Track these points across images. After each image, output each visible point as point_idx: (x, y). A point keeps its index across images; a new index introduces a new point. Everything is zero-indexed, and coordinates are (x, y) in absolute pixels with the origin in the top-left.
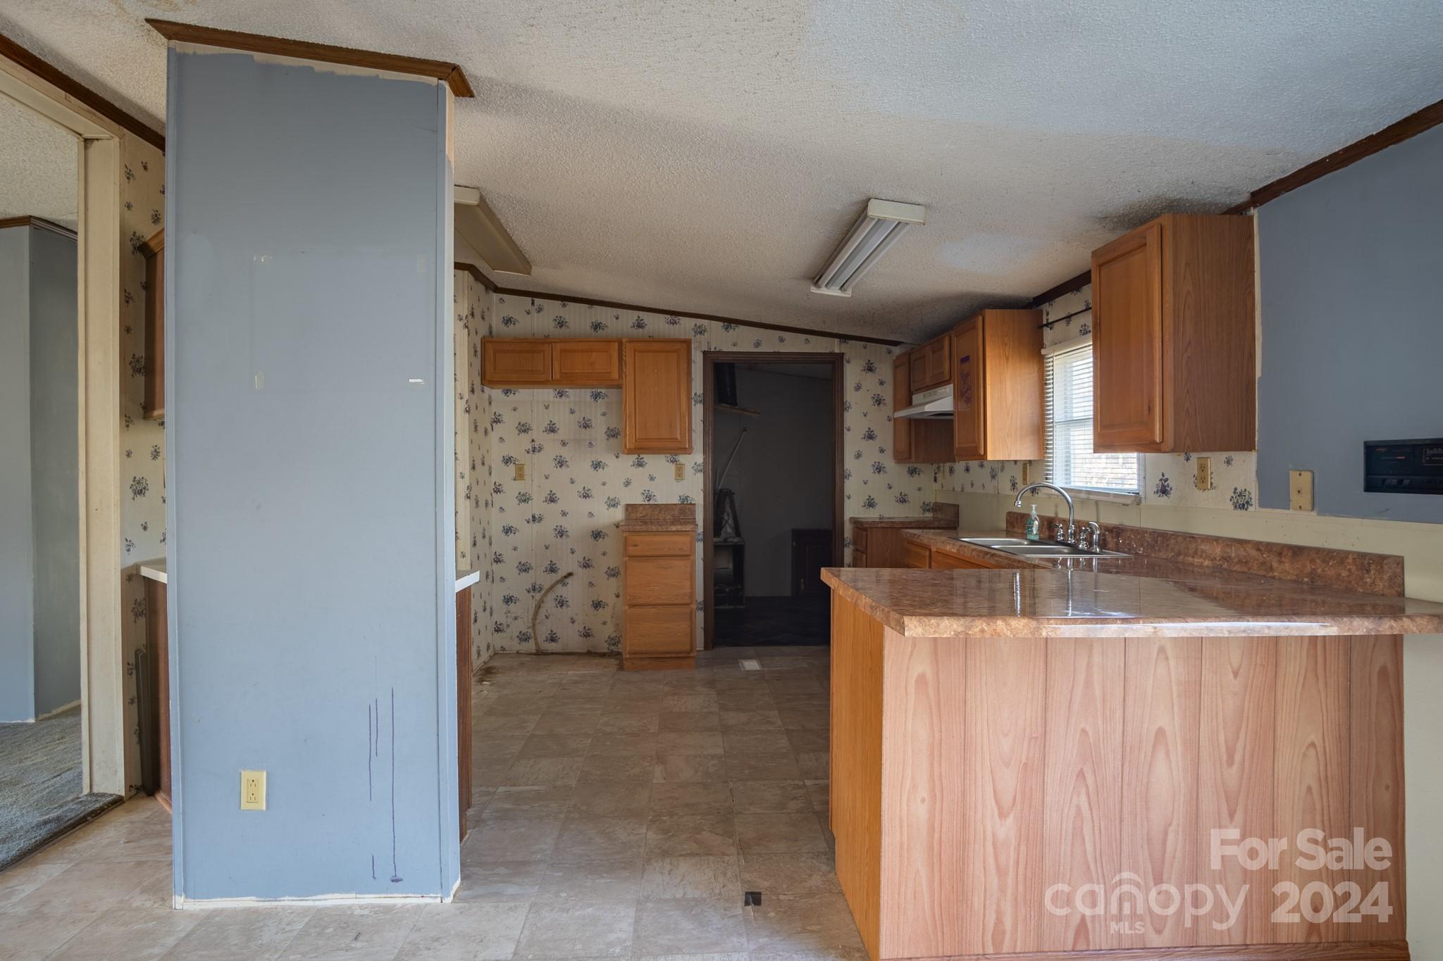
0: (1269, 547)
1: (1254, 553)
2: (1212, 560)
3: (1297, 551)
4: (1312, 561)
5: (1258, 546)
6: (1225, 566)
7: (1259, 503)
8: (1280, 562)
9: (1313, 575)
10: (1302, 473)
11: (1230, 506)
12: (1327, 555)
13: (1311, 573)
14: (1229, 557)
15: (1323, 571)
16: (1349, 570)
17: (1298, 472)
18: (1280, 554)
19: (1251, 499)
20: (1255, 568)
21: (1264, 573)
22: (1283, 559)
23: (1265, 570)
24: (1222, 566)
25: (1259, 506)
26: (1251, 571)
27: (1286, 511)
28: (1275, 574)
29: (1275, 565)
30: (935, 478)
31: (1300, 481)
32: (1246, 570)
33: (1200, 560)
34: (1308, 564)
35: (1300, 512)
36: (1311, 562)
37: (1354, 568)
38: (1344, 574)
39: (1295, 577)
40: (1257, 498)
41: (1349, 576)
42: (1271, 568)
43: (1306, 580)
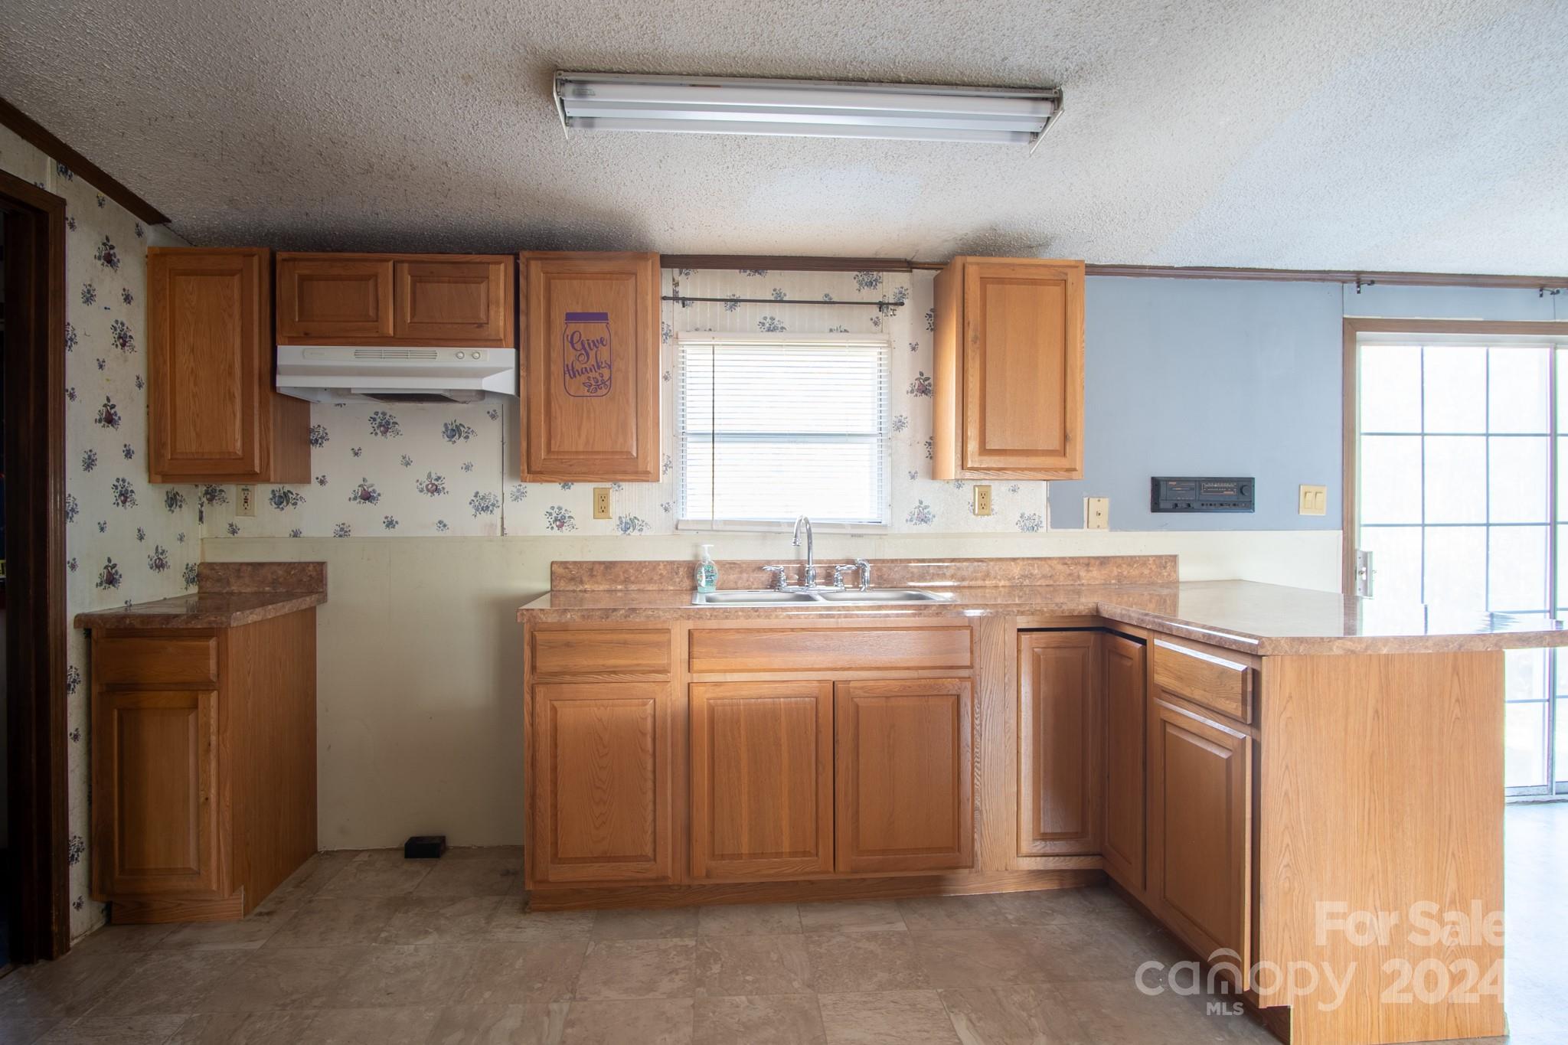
0: (1075, 561)
1: (1060, 567)
2: (1009, 580)
3: (1103, 561)
4: (1119, 566)
5: (1063, 561)
6: (1027, 582)
7: (1051, 525)
8: (1088, 571)
9: (1120, 579)
10: (1101, 499)
11: (1017, 529)
12: (1131, 560)
13: (1118, 576)
14: (1031, 574)
15: (1129, 572)
16: (1151, 569)
17: (1097, 499)
18: (1088, 565)
19: (1041, 522)
20: (1062, 578)
21: (1072, 583)
22: (1091, 568)
23: (1073, 580)
24: (1022, 583)
25: (1052, 527)
26: (1058, 583)
27: (1080, 530)
28: (1083, 581)
29: (1083, 574)
30: (201, 512)
31: (1100, 506)
32: (1051, 583)
33: (994, 582)
34: (1115, 569)
35: (1099, 530)
36: (1117, 567)
37: (1154, 567)
38: (1146, 572)
39: (1103, 581)
40: (1049, 520)
41: (1150, 573)
42: (1079, 577)
43: (1113, 581)
